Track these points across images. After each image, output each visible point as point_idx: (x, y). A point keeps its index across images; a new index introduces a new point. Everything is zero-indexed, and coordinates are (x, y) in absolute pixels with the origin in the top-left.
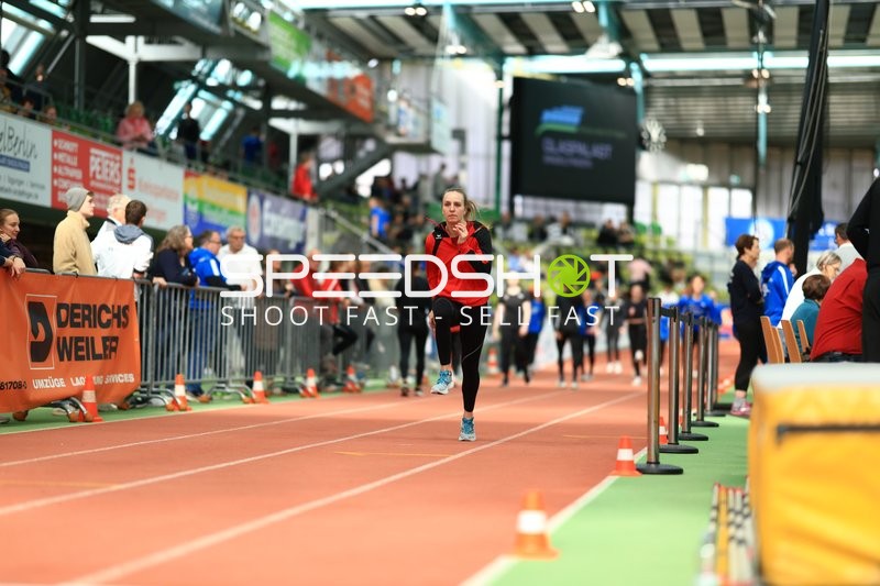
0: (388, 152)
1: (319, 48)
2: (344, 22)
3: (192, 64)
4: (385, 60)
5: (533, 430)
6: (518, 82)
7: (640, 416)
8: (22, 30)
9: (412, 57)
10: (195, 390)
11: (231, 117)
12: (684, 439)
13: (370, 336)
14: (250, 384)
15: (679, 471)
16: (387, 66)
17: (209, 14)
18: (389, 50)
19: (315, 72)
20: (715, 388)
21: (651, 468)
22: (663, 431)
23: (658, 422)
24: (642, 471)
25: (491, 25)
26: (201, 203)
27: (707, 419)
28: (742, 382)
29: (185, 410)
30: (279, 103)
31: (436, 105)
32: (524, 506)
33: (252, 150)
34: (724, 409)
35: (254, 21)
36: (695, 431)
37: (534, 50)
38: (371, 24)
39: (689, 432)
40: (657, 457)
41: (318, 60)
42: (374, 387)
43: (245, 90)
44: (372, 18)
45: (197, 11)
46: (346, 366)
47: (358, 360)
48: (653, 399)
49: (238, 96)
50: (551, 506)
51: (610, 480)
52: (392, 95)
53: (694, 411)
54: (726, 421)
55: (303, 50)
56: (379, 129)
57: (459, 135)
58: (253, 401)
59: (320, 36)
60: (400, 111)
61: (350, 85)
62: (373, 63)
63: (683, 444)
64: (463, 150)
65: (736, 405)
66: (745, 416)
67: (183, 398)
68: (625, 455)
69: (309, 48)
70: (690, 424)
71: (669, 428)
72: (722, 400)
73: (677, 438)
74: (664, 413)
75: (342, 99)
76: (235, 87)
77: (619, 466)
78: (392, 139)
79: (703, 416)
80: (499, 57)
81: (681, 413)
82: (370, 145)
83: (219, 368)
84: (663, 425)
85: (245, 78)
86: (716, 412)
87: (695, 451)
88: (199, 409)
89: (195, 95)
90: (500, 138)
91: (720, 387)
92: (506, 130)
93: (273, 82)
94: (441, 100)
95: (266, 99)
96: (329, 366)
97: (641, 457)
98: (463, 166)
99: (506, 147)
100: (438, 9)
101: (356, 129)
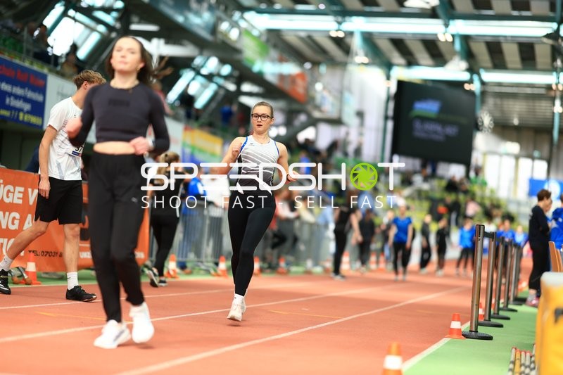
0: (314, 122)
1: (274, 53)
2: (291, 39)
3: (192, 59)
4: (316, 64)
5: (397, 306)
6: (401, 84)
7: (466, 302)
8: (87, 31)
9: (333, 63)
10: (182, 266)
11: (216, 94)
12: (494, 318)
13: (296, 240)
14: (217, 264)
15: (490, 338)
16: (316, 68)
17: (206, 28)
18: (318, 57)
19: (271, 69)
20: (516, 287)
21: (472, 335)
22: (481, 312)
23: (478, 306)
24: (466, 336)
25: (385, 46)
26: (193, 148)
27: (511, 306)
29: (175, 278)
30: (246, 87)
31: (347, 95)
32: (389, 352)
33: (227, 116)
34: (522, 301)
35: (234, 34)
36: (502, 313)
37: (411, 62)
38: (309, 41)
39: (498, 314)
40: (476, 328)
41: (273, 61)
42: (296, 273)
43: (226, 78)
44: (310, 37)
45: (198, 26)
46: (279, 257)
47: (287, 253)
48: (476, 291)
49: (221, 81)
50: (406, 354)
51: (445, 340)
52: (319, 86)
53: (502, 301)
54: (522, 309)
55: (264, 54)
56: (309, 108)
57: (360, 114)
58: (218, 275)
59: (275, 46)
60: (323, 98)
61: (292, 79)
62: (308, 65)
63: (493, 321)
64: (362, 124)
65: (529, 299)
66: (535, 306)
67: (174, 271)
68: (455, 325)
69: (267, 53)
70: (499, 309)
71: (485, 310)
72: (520, 295)
73: (490, 317)
74: (483, 301)
75: (287, 87)
76: (219, 75)
77: (451, 332)
78: (317, 114)
79: (507, 304)
80: (388, 66)
81: (493, 301)
82: (303, 118)
83: (198, 254)
84: (481, 307)
85: (226, 70)
86: (516, 302)
87: (501, 326)
88: (183, 278)
89: (193, 79)
90: (386, 118)
91: (520, 287)
92: (391, 113)
93: (243, 74)
94: (350, 90)
95: (238, 84)
96: (268, 256)
97: (466, 327)
98: (361, 134)
99: (390, 124)
100: (351, 34)
101: (295, 106)
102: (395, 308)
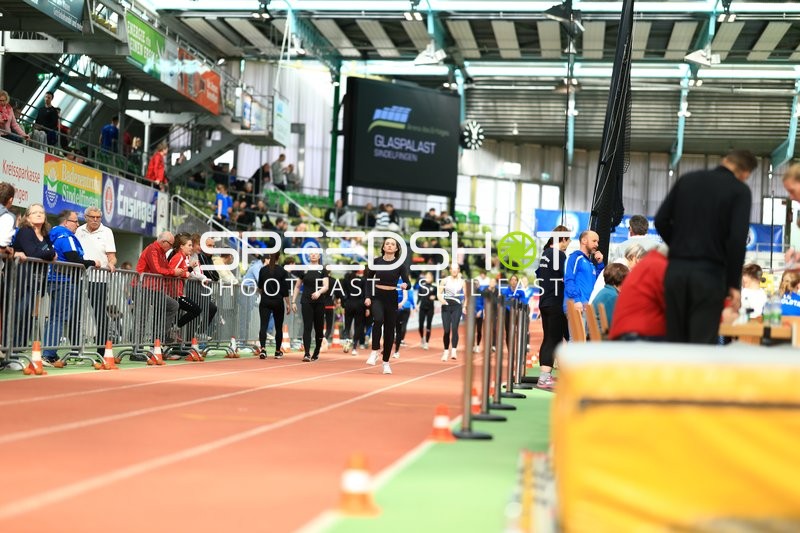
0: (233, 143)
1: (172, 46)
2: (196, 23)
3: (59, 55)
4: (231, 59)
5: (359, 398)
6: (352, 81)
7: (455, 387)
9: (257, 57)
10: (52, 357)
11: (89, 107)
12: (494, 409)
13: (213, 310)
14: (102, 351)
15: (488, 438)
16: (235, 64)
17: (73, 11)
18: (237, 50)
19: (168, 68)
20: (523, 363)
21: (465, 435)
22: (476, 401)
23: (472, 392)
24: (458, 436)
25: (329, 29)
26: (60, 184)
27: (515, 391)
28: (547, 358)
29: (41, 374)
30: (134, 95)
31: (277, 101)
32: (348, 465)
33: (110, 138)
34: (531, 382)
35: (113, 21)
36: (505, 401)
37: (367, 54)
38: (220, 25)
39: (499, 402)
40: (470, 424)
41: (170, 57)
42: (214, 356)
43: (103, 82)
44: (222, 20)
45: (61, 8)
46: (190, 337)
47: (201, 331)
48: (468, 372)
49: (97, 88)
50: (373, 466)
51: (428, 445)
52: (238, 92)
53: (504, 383)
54: (533, 393)
55: (157, 47)
56: (226, 121)
57: (298, 129)
58: (104, 368)
59: (173, 36)
60: (245, 106)
61: (200, 81)
62: (221, 61)
63: (494, 413)
64: (301, 143)
65: (542, 379)
66: (549, 389)
67: (39, 363)
68: (441, 422)
69: (162, 46)
70: (501, 396)
71: (481, 398)
72: (529, 374)
73: (489, 407)
74: (478, 385)
75: (192, 94)
76: (94, 79)
77: (437, 433)
78: (237, 131)
79: (512, 388)
80: (337, 59)
81: (493, 385)
82: (217, 136)
83: (74, 337)
84: (475, 394)
85: (103, 72)
86: (524, 385)
87: (503, 420)
88: (53, 373)
89: (57, 86)
90: (335, 133)
91: (528, 362)
92: (340, 127)
93: (129, 76)
94: (281, 96)
95: (122, 91)
96: (175, 336)
97: (455, 424)
98: (301, 157)
99: (341, 140)
100: (282, 14)
101: (204, 121)
102: (357, 402)
